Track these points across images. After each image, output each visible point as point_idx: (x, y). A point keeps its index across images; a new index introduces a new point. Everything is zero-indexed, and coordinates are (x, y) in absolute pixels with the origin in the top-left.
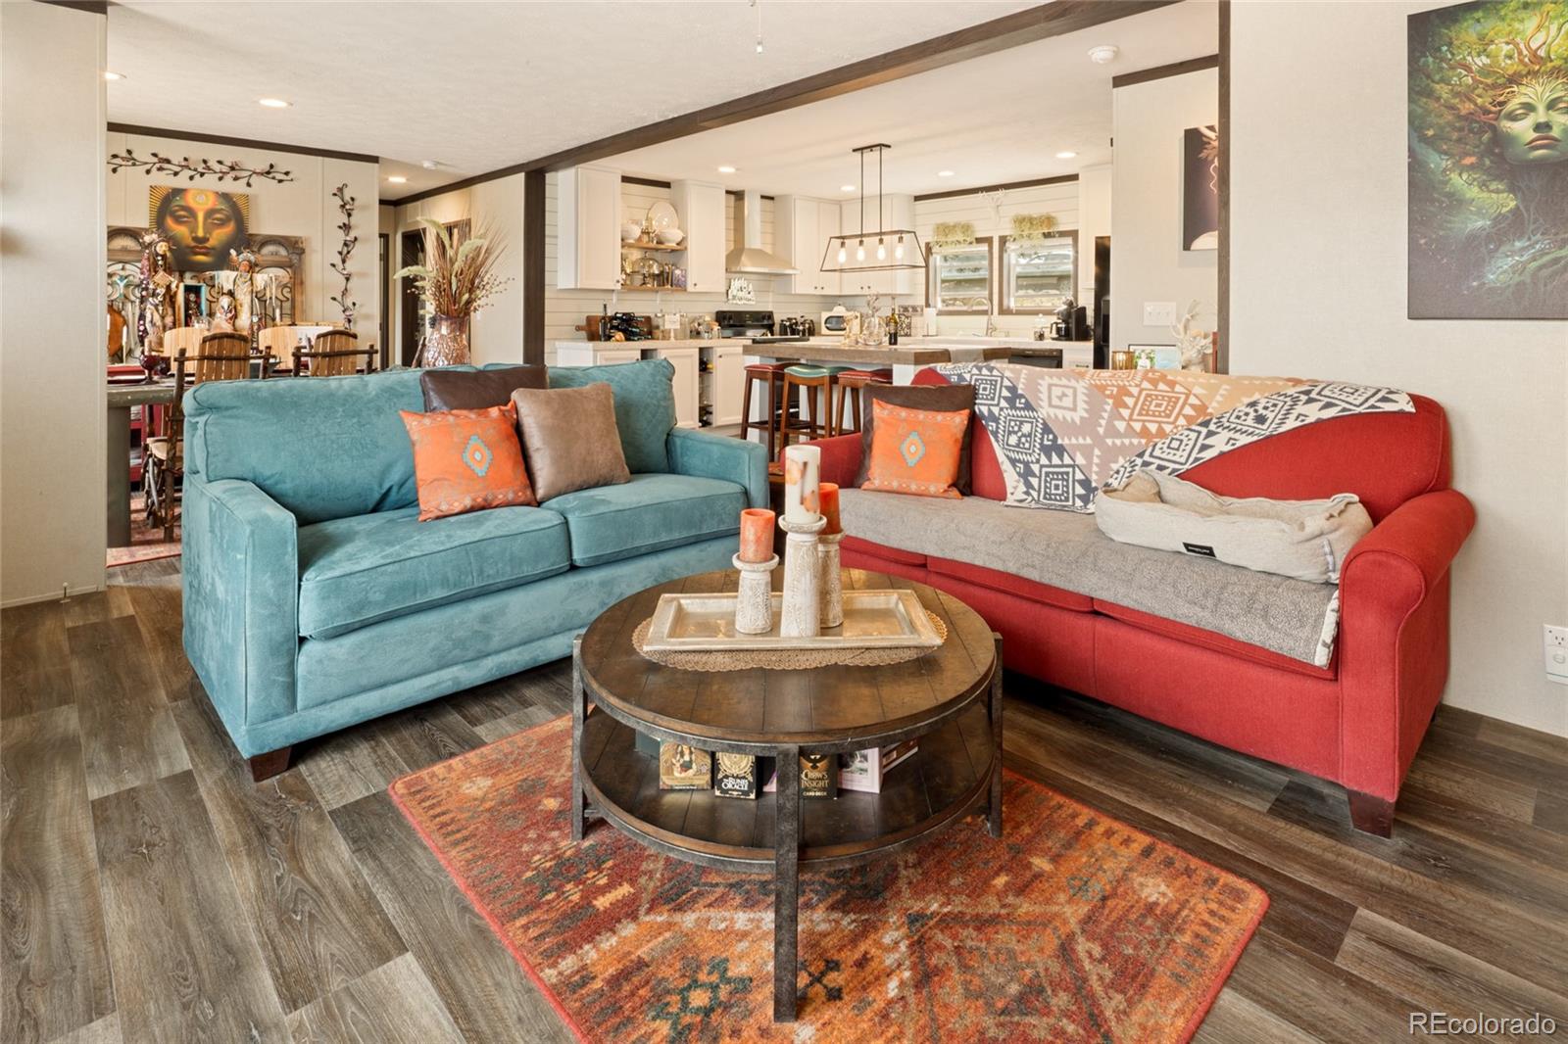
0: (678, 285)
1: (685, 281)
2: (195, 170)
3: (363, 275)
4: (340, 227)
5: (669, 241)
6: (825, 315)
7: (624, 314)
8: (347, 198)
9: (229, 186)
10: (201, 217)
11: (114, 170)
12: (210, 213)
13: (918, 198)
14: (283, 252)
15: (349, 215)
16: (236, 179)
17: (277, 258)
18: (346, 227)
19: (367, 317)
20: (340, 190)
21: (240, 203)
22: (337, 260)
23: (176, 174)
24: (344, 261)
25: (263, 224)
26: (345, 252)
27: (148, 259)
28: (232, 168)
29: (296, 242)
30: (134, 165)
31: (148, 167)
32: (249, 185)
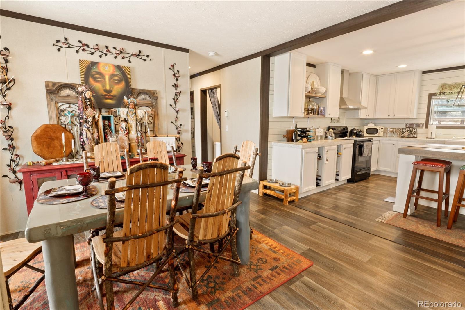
0: (321, 115)
1: (324, 113)
2: (102, 52)
3: (184, 110)
4: (173, 86)
5: (319, 93)
6: (366, 128)
7: (302, 129)
8: (176, 71)
9: (119, 61)
10: (107, 78)
11: (59, 50)
12: (112, 76)
13: (424, 72)
14: (148, 98)
15: (177, 80)
16: (123, 58)
17: (145, 102)
18: (176, 86)
19: (186, 131)
20: (173, 66)
21: (126, 71)
22: (173, 103)
23: (92, 54)
24: (175, 104)
25: (138, 84)
26: (176, 99)
27: (82, 101)
28: (121, 52)
29: (154, 93)
30: (69, 47)
31: (77, 49)
32: (130, 62)
